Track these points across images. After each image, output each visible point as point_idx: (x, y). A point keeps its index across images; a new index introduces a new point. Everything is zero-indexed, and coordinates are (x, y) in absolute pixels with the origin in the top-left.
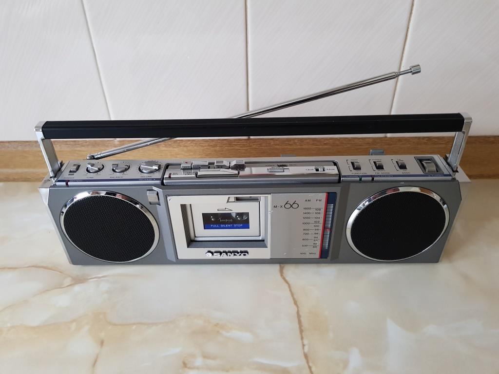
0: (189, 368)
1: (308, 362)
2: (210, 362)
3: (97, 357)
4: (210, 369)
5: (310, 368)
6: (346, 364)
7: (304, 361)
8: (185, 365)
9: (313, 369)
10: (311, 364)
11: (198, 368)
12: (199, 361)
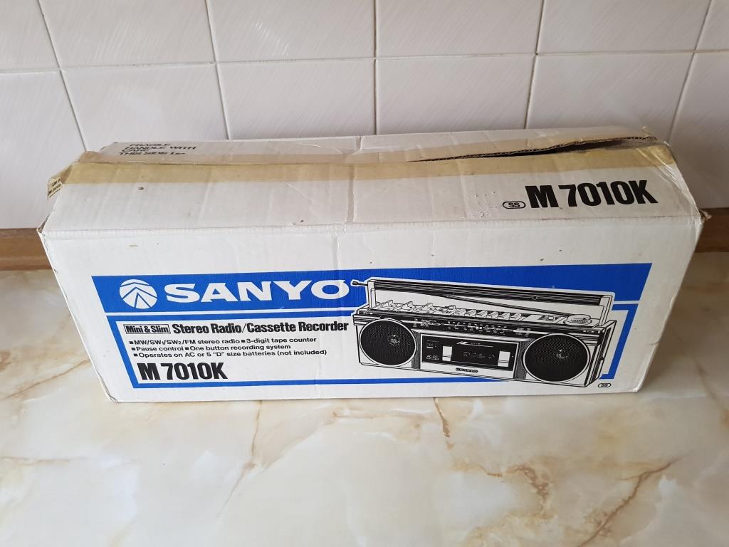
0: (340, 417)
1: (438, 410)
2: (356, 412)
3: (259, 411)
4: (356, 417)
5: (440, 413)
6: (470, 411)
7: (436, 408)
8: (335, 415)
9: (443, 415)
10: (441, 411)
11: (346, 417)
12: (347, 412)
